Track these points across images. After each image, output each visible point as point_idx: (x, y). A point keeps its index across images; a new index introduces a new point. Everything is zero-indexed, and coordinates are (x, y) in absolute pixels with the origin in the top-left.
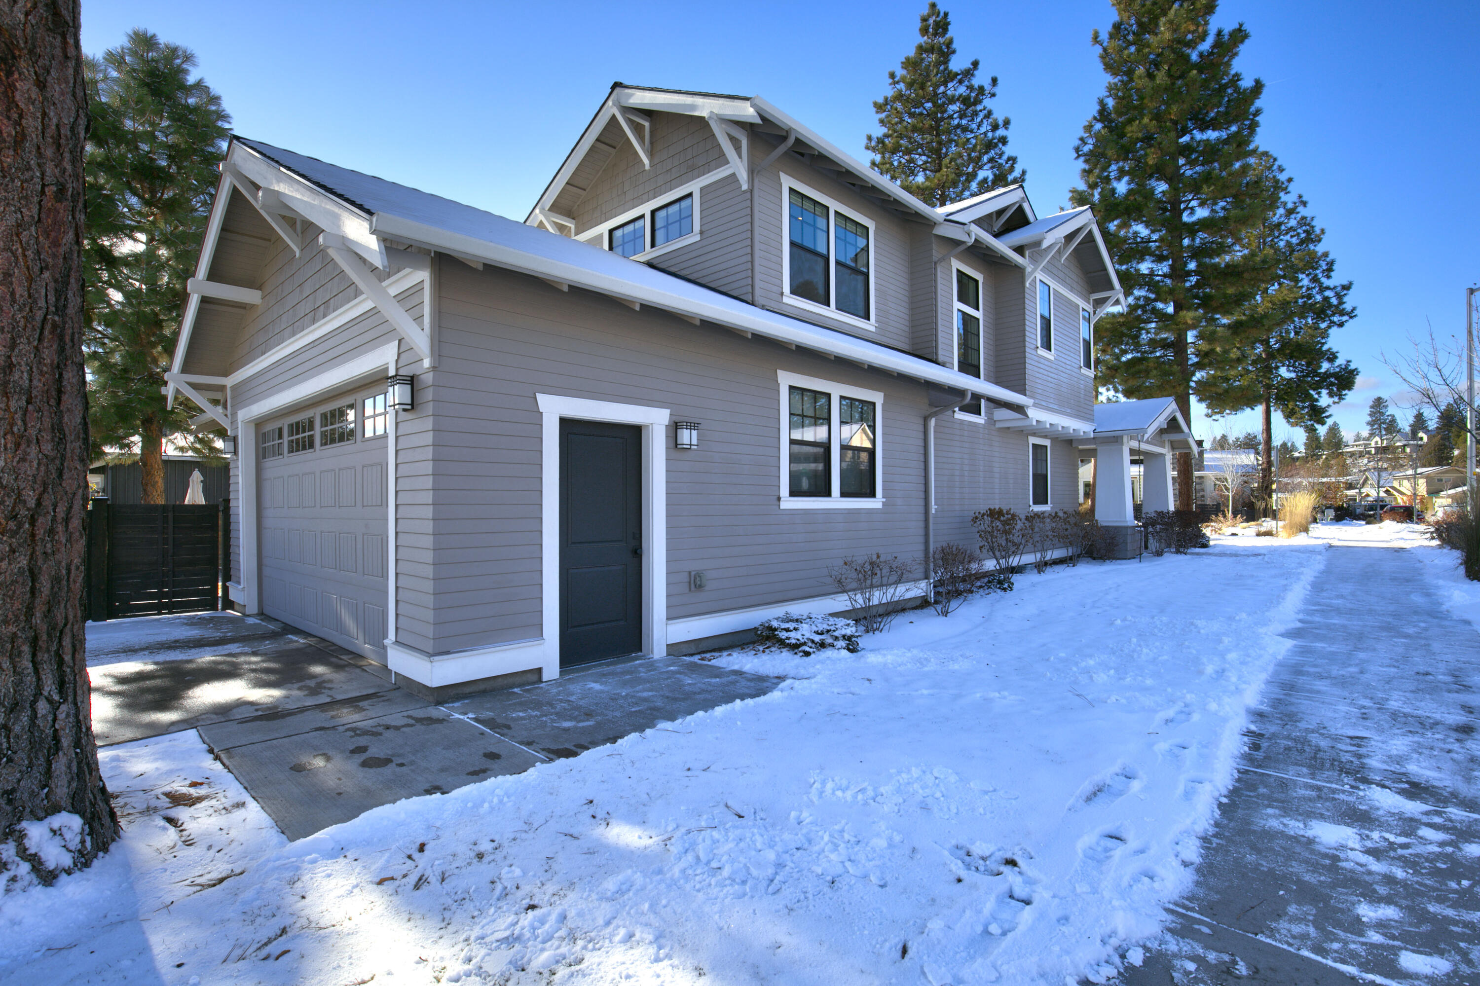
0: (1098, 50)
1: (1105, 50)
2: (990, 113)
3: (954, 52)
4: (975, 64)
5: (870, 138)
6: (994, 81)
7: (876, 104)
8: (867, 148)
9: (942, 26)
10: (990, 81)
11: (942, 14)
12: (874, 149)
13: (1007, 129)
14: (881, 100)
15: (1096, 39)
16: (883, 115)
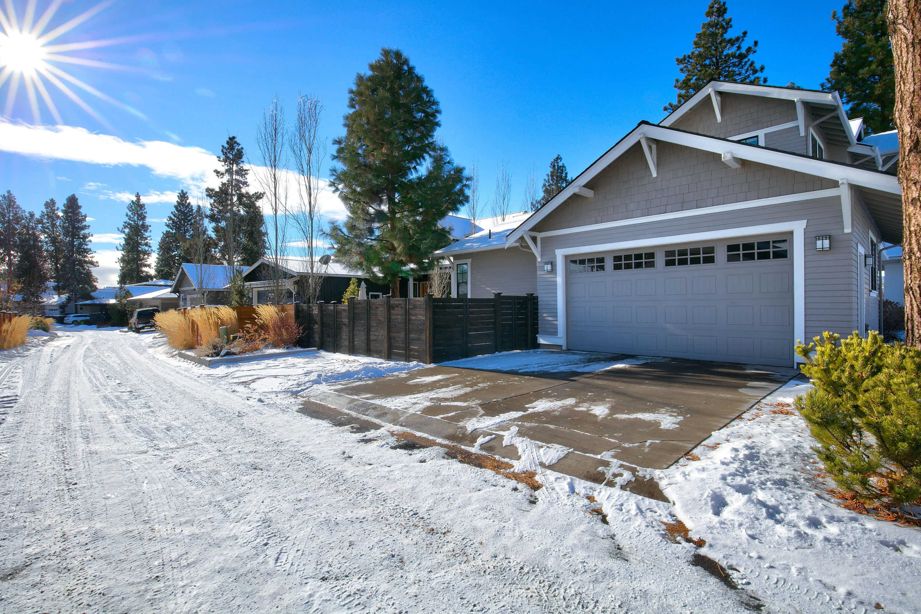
0: (835, 23)
1: (839, 22)
2: (752, 63)
3: (731, 27)
4: (745, 34)
5: (677, 81)
6: (756, 43)
7: (677, 60)
8: (675, 87)
9: (722, 11)
10: (753, 43)
11: (722, 3)
12: (680, 88)
13: (762, 72)
14: (681, 57)
15: (834, 16)
16: (682, 66)
